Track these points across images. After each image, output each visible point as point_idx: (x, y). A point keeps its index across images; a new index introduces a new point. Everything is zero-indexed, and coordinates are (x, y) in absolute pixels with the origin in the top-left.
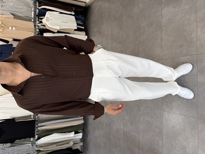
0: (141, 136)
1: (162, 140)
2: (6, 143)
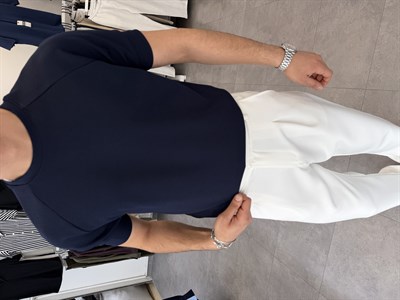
0: (280, 235)
1: (327, 253)
2: (8, 209)
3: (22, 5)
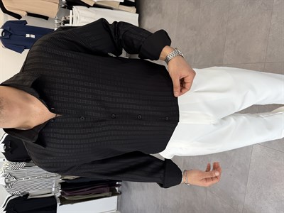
3: (29, 24)
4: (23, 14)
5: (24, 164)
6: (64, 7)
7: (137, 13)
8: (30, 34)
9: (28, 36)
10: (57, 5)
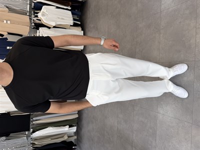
0: (134, 135)
1: (156, 141)
2: (1, 136)
3: (9, 40)
4: (5, 34)
5: (4, 138)
6: (34, 28)
7: (82, 30)
8: (10, 46)
9: (8, 48)
10: (29, 27)
